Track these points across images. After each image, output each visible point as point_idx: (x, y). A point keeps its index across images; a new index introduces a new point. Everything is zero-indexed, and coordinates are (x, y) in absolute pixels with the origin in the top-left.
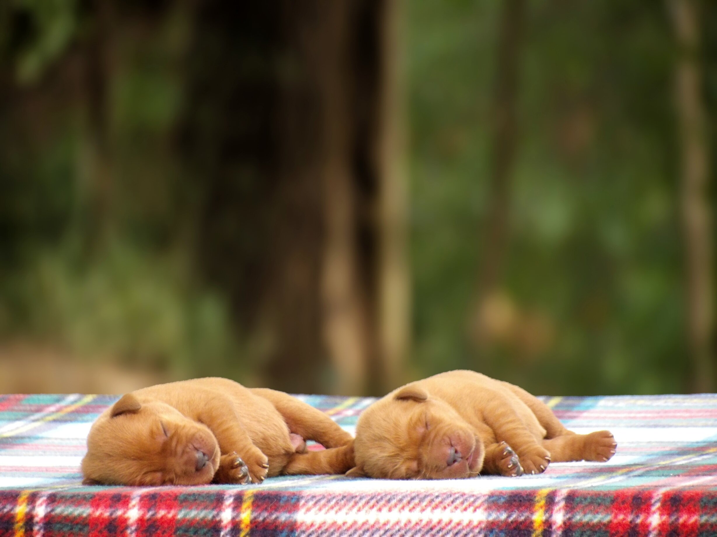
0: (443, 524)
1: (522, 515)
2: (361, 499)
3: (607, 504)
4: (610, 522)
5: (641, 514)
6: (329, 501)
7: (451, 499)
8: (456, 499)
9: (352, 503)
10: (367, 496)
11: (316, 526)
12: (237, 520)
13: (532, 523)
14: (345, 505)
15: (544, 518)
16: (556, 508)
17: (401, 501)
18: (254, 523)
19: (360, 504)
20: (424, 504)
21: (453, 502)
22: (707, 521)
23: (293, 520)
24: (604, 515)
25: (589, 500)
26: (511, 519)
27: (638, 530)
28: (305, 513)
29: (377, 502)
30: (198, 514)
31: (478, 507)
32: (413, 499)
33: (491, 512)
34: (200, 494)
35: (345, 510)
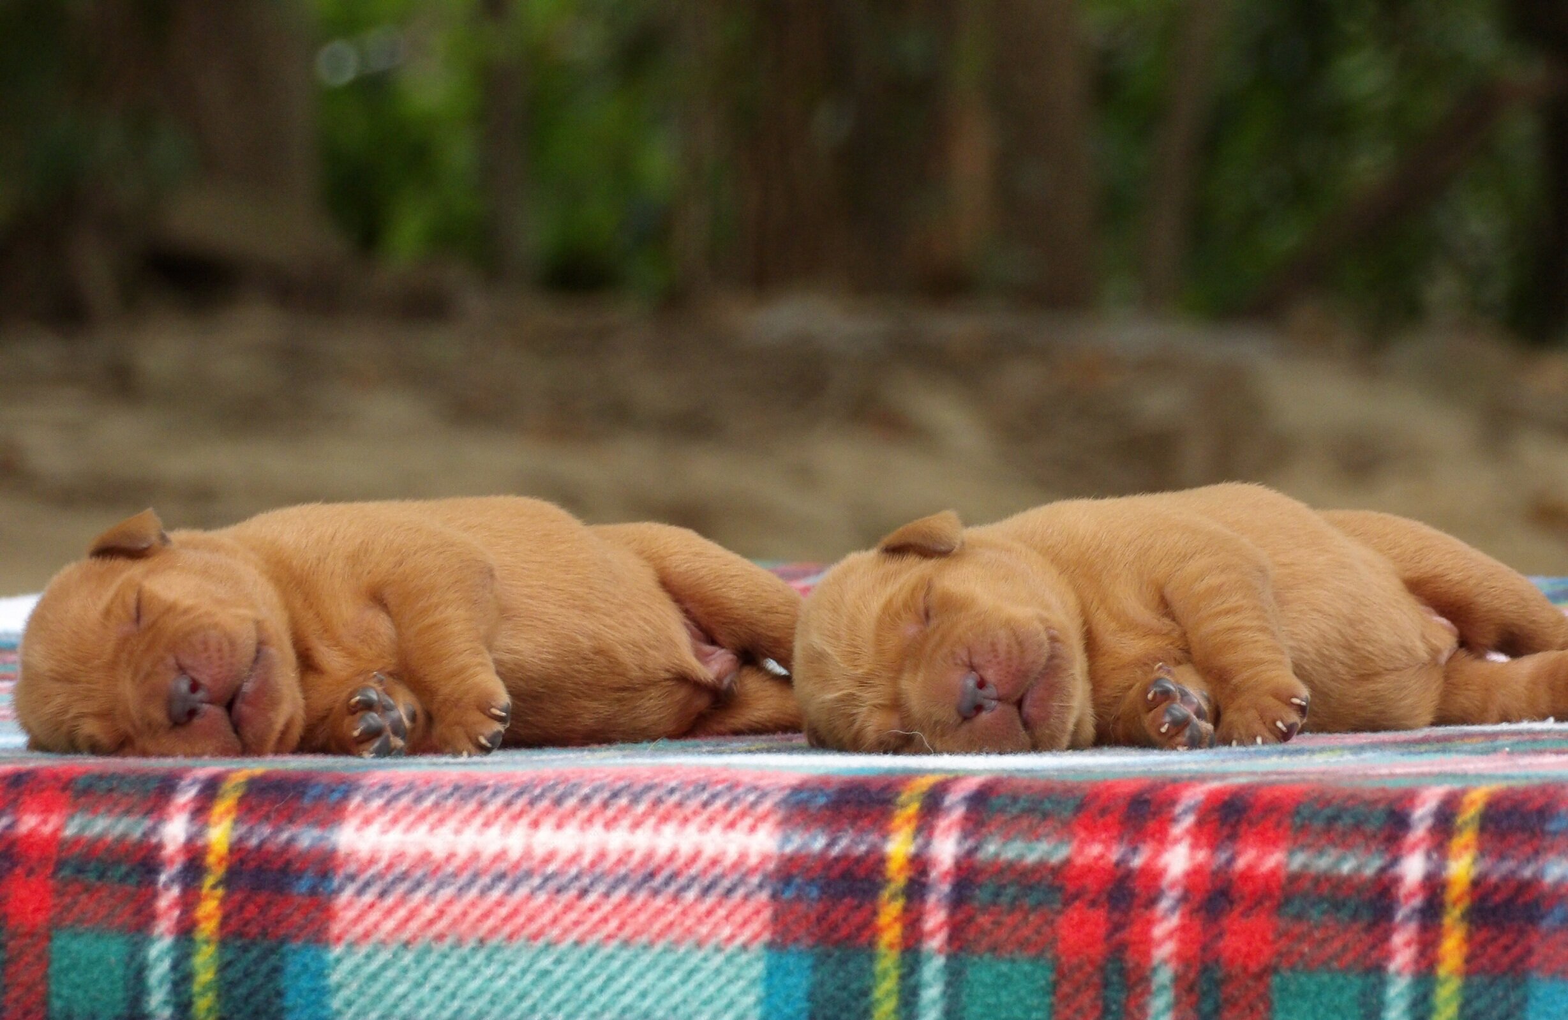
0: (679, 862)
1: (862, 841)
2: (495, 794)
3: (1067, 814)
4: (1068, 862)
5: (1145, 842)
6: (419, 799)
7: (705, 796)
8: (714, 797)
9: (471, 806)
10: (510, 786)
11: (382, 865)
12: (200, 843)
13: (882, 860)
14: (454, 810)
15: (912, 849)
16: (943, 823)
17: (586, 799)
18: (237, 852)
19: (491, 808)
20: (641, 808)
21: (705, 805)
22: (1305, 866)
23: (329, 847)
24: (1053, 844)
25: (1022, 804)
26: (835, 851)
27: (1132, 885)
28: (359, 829)
29: (532, 803)
30: (113, 826)
31: (763, 818)
32: (615, 795)
33: (789, 832)
34: (122, 777)
35: (452, 823)
